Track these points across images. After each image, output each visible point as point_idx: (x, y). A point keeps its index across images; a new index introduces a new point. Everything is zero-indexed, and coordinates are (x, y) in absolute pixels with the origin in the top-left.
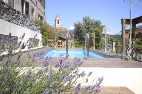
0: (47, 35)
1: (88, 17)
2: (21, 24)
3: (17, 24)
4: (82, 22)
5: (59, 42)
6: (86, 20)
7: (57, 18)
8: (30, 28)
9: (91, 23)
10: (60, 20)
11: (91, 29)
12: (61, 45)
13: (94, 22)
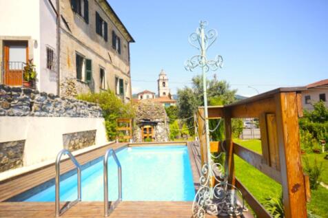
0: (115, 119)
2: (36, 113)
3: (24, 115)
4: (191, 86)
5: (145, 129)
6: (198, 83)
7: (162, 78)
8: (69, 114)
10: (168, 80)
12: (150, 135)
13: (214, 84)
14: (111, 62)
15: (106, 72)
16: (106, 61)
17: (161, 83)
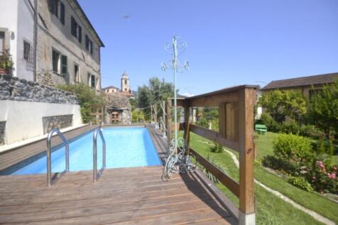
0: (89, 107)
1: (157, 79)
2: (16, 98)
3: (4, 99)
4: (148, 85)
5: (113, 115)
6: (153, 83)
7: (124, 77)
8: (48, 100)
9: (160, 86)
11: (160, 95)
12: (117, 119)
13: (164, 85)
14: (84, 61)
15: (79, 68)
16: (80, 59)
17: (124, 81)
